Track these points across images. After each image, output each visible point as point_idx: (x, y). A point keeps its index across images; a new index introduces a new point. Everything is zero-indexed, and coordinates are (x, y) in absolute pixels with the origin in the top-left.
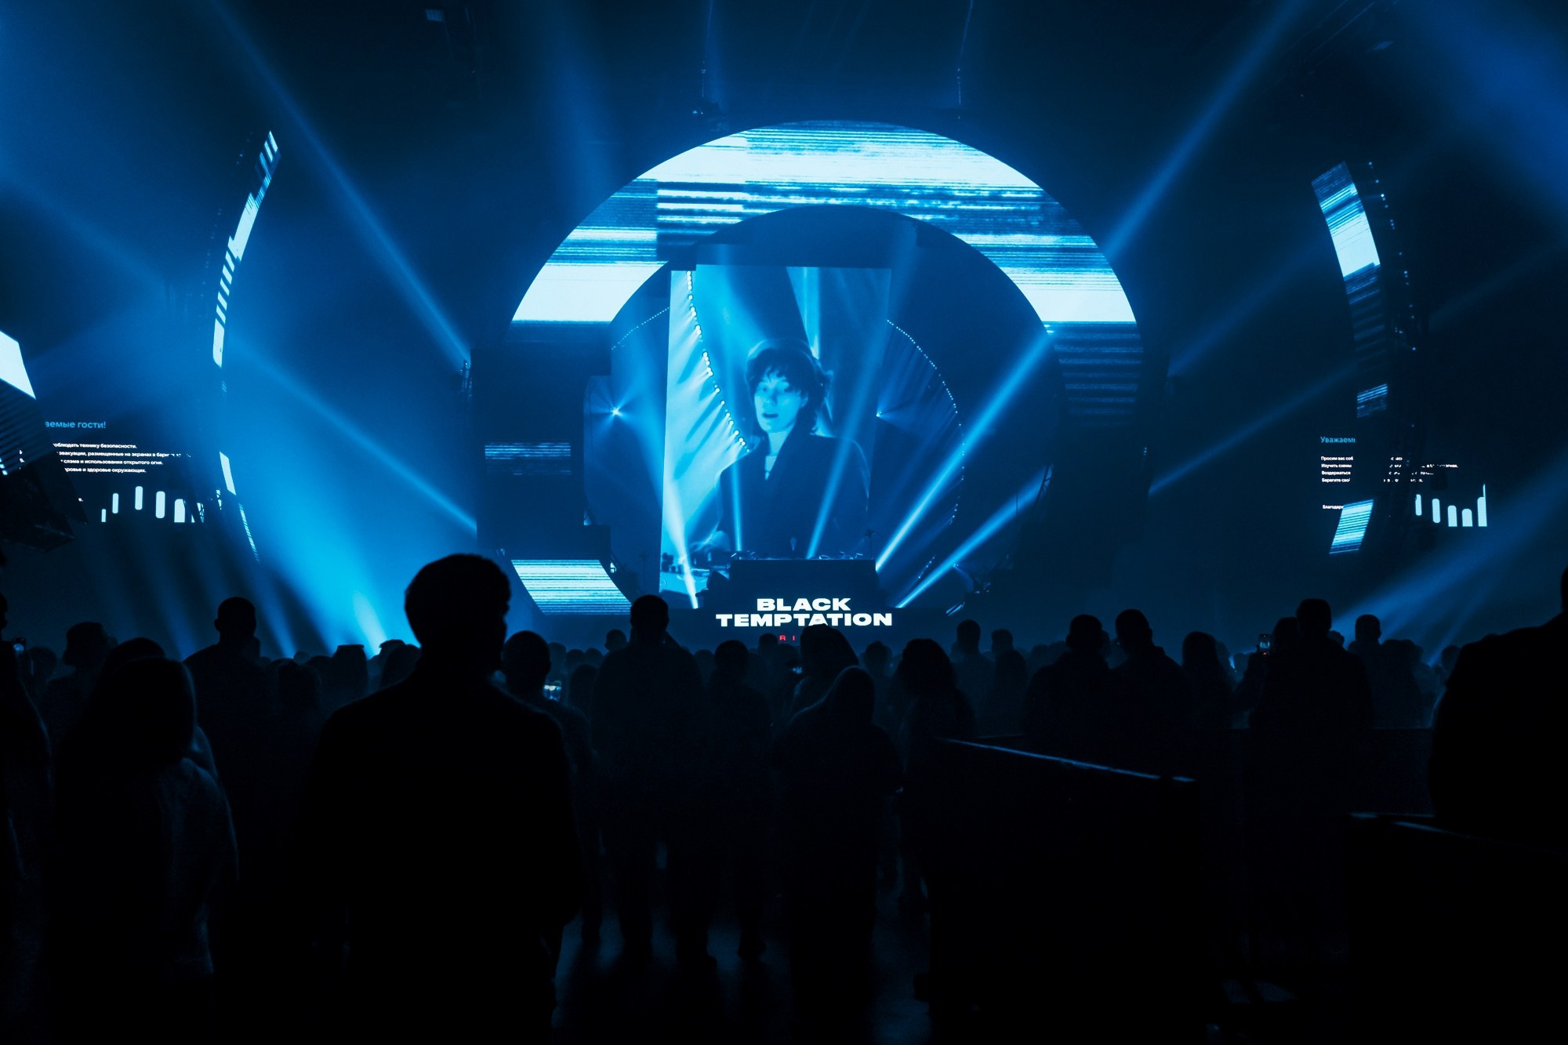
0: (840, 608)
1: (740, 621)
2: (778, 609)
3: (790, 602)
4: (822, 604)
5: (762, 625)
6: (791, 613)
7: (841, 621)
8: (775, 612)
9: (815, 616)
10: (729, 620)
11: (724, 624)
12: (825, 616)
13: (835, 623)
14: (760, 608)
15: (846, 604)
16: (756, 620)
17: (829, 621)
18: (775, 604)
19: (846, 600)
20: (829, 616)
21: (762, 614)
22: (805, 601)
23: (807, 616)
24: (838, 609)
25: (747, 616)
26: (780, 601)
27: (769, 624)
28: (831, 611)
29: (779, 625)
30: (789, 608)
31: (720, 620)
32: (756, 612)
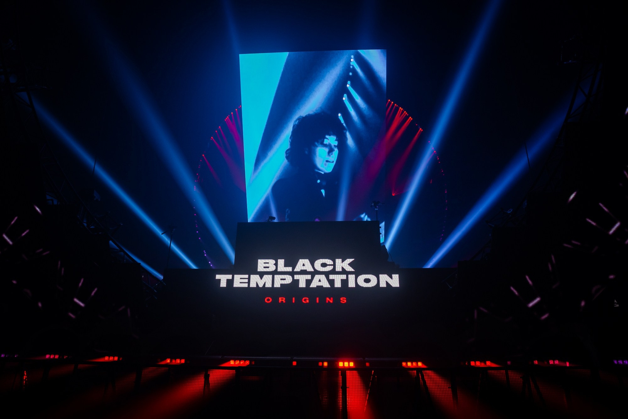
0: (342, 268)
1: (239, 281)
2: (279, 270)
3: (291, 262)
4: (324, 265)
5: (261, 285)
6: (292, 274)
7: (345, 282)
8: (274, 273)
9: (317, 277)
10: (228, 280)
11: (223, 284)
12: (327, 278)
13: (338, 284)
14: (260, 268)
15: (350, 264)
16: (255, 281)
17: (332, 282)
18: (276, 264)
19: (349, 261)
20: (331, 277)
21: (262, 274)
22: (307, 262)
23: (309, 277)
24: (341, 270)
25: (247, 276)
26: (281, 262)
27: (269, 285)
28: (334, 272)
29: (279, 286)
30: (289, 269)
31: (219, 280)
32: (256, 272)
